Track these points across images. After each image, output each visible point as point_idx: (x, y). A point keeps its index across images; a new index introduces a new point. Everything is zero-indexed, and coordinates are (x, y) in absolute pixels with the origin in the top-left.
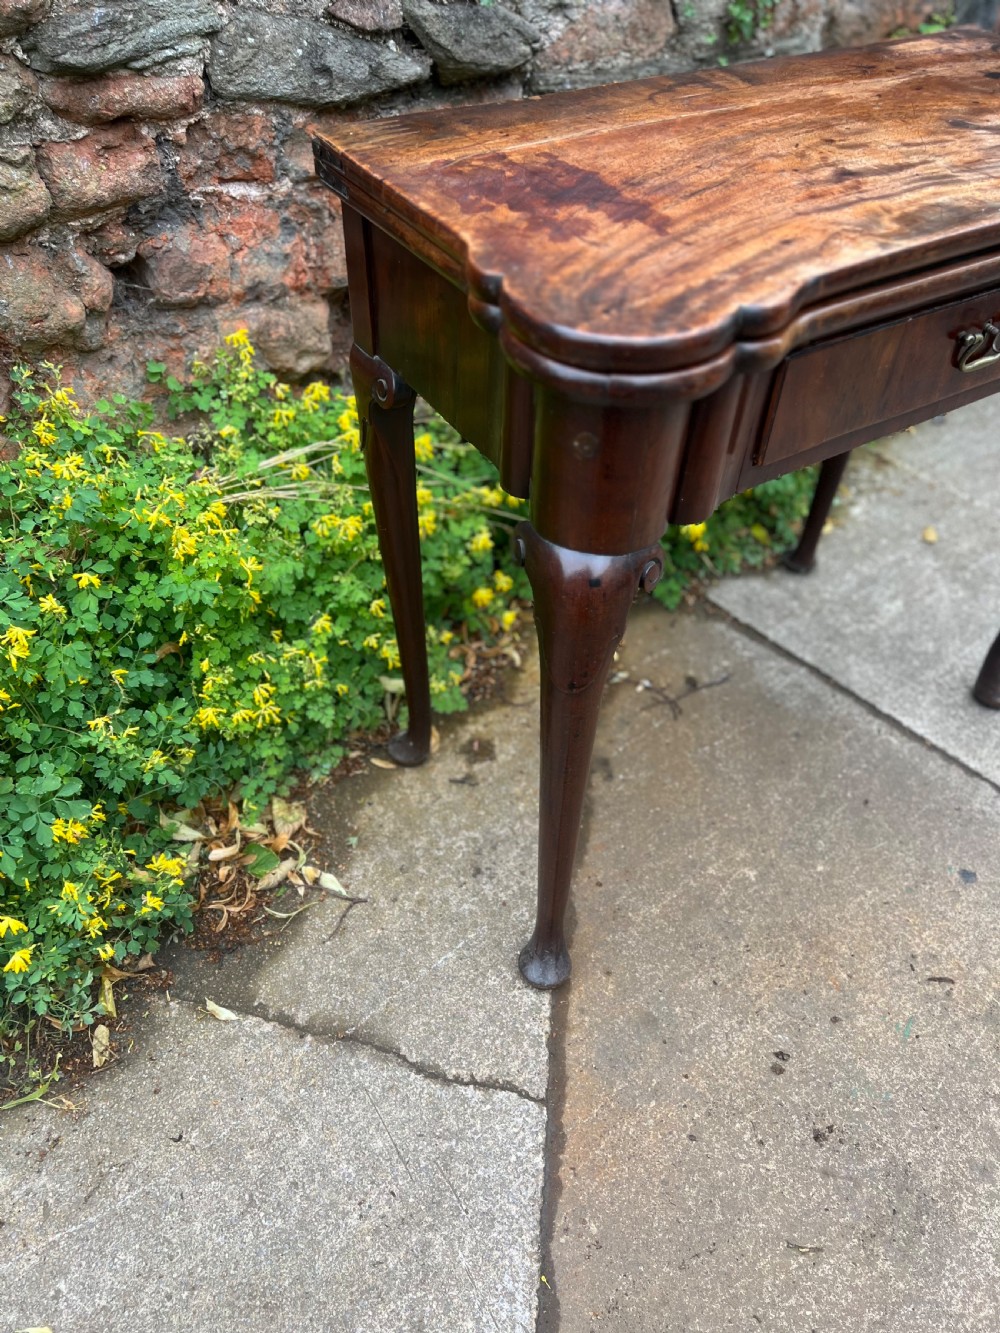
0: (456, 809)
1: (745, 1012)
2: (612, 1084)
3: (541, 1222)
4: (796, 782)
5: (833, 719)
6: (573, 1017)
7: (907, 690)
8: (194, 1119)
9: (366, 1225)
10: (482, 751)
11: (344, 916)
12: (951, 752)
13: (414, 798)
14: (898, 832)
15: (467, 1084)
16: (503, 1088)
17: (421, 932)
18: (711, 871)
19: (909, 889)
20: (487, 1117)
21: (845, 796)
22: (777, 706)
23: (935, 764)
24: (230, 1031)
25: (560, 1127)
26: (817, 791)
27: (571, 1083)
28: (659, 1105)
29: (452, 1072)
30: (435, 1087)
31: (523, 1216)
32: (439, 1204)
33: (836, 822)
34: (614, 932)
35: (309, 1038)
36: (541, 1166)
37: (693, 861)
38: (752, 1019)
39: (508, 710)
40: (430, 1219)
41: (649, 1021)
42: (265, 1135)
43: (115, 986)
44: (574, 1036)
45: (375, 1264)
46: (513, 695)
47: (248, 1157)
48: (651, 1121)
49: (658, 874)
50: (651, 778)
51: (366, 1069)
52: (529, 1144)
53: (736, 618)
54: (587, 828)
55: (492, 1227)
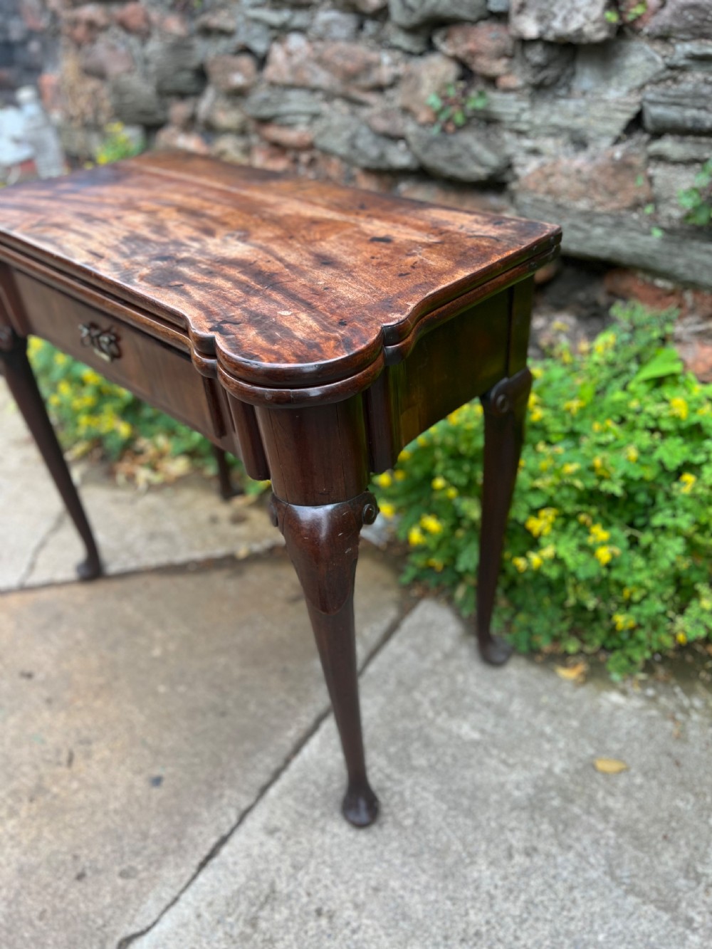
0: (194, 521)
5: (306, 690)
6: (65, 590)
12: (285, 774)
18: (158, 633)
19: (144, 741)
25: (8, 594)
26: (230, 684)
27: (30, 594)
30: (33, 549)
33: (203, 697)
37: (165, 623)
44: (54, 592)
53: (405, 620)
54: (187, 575)
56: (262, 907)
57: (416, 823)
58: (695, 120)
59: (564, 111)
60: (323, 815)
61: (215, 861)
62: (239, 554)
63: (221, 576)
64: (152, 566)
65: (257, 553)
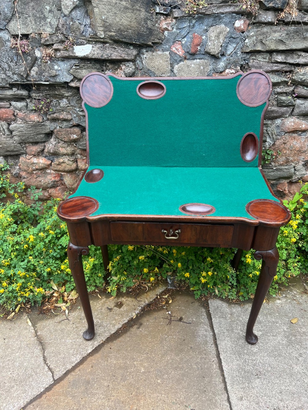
0: (102, 313)
1: (107, 397)
2: (68, 388)
3: (31, 400)
4: (177, 358)
5: (205, 350)
6: (77, 370)
7: (234, 357)
8: (9, 338)
9: (10, 375)
10: (120, 305)
11: (63, 320)
12: (226, 380)
13: (98, 306)
14: (188, 388)
15: (47, 366)
16: (51, 372)
17: (71, 333)
18: (135, 363)
19: (174, 403)
20: (44, 374)
21: (185, 370)
22: (195, 337)
23: (219, 379)
24: (28, 327)
25: (52, 387)
26: (179, 364)
27: (63, 381)
28: (71, 399)
29: (48, 362)
30: (43, 362)
31: (30, 396)
32: (22, 382)
33: (176, 374)
34: (102, 360)
35: (36, 338)
36: (42, 391)
37: (134, 358)
38: (107, 399)
39: (134, 300)
40: (18, 383)
41: (88, 382)
42: (14, 348)
43: (21, 308)
44: (73, 373)
45: (5, 383)
46: (138, 297)
47: (9, 350)
48: (67, 401)
49: (124, 355)
50: (147, 334)
51: (37, 350)
52: (44, 385)
53: (209, 310)
54: (121, 336)
55: (24, 393)
62: (134, 318)
63: (134, 329)
64: (104, 340)
65: (138, 313)
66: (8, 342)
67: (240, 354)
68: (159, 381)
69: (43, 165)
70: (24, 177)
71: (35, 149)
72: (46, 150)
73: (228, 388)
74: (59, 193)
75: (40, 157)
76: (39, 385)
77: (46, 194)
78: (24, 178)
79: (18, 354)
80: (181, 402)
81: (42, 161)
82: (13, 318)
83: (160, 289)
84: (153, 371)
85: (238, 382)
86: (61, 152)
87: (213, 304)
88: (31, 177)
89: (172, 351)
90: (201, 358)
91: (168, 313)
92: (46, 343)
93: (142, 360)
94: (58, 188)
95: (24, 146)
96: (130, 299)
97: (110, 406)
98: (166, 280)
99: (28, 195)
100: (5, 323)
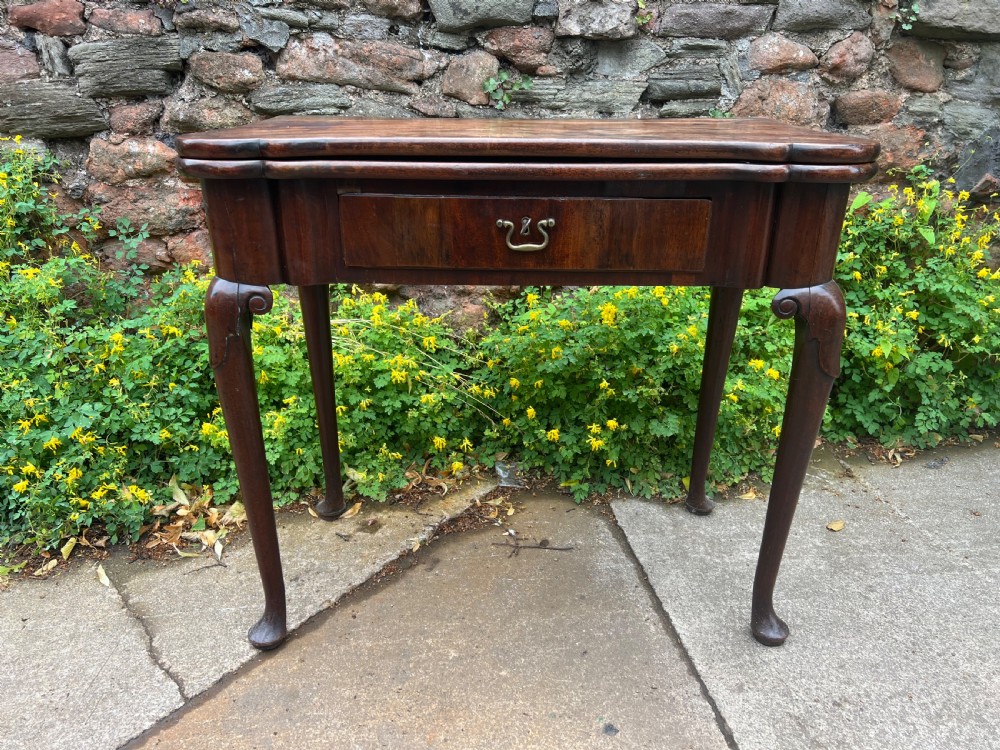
0: (321, 547)
1: (353, 721)
2: (233, 713)
4: (548, 622)
5: (620, 599)
6: (256, 671)
7: (701, 605)
8: (40, 616)
9: (41, 701)
10: (375, 526)
11: (208, 567)
12: (691, 653)
13: (308, 534)
14: (587, 680)
15: (163, 669)
16: (176, 681)
17: (233, 592)
18: (430, 641)
19: (553, 715)
20: (151, 689)
21: (574, 643)
22: (588, 576)
23: (671, 654)
24: (99, 590)
25: (180, 717)
26: (556, 632)
27: (213, 701)
28: (243, 738)
29: (163, 659)
30: (146, 661)
32: (80, 712)
33: (548, 654)
34: (331, 643)
35: (125, 610)
36: (146, 727)
37: (425, 631)
38: (353, 728)
39: (411, 514)
40: (67, 716)
41: (293, 695)
42: (55, 638)
43: (76, 546)
44: (244, 680)
45: (23, 719)
46: (423, 509)
47: (38, 643)
48: (228, 744)
49: (395, 628)
50: (455, 580)
51: (132, 637)
52: (153, 713)
53: (617, 521)
54: (384, 588)
55: (87, 738)
56: (807, 734)
57: (803, 618)
58: (697, 86)
59: (592, 90)
60: (751, 655)
61: (736, 736)
62: (414, 550)
63: (419, 572)
64: (333, 600)
65: (425, 541)
66: (36, 625)
67: (715, 600)
68: (503, 673)
69: (155, 160)
70: (100, 200)
71: (137, 112)
72: (166, 118)
73: (699, 668)
74: (197, 250)
75: (148, 140)
76: (137, 715)
77: (161, 253)
78: (101, 202)
79: (68, 649)
80: (575, 713)
81: (154, 150)
82: (52, 572)
83: (479, 491)
84: (484, 654)
85: (723, 655)
86: (208, 121)
87: (624, 508)
88: (119, 198)
89: (530, 607)
90: (613, 617)
91: (507, 533)
92: (156, 620)
93: (450, 634)
94: (195, 234)
95: (104, 105)
96: (398, 514)
97: (364, 741)
98: (493, 470)
99: (108, 257)
100: (26, 585)
